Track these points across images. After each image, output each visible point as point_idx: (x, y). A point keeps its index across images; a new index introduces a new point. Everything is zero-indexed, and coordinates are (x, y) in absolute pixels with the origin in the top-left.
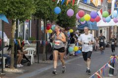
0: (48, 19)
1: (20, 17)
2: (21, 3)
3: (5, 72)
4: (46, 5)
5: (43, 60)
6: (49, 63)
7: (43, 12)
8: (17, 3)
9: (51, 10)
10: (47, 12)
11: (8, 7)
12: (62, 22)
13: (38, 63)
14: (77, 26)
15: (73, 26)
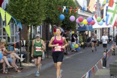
0: (55, 24)
1: (34, 23)
2: (34, 13)
3: (23, 66)
7: (51, 19)
8: (31, 13)
9: (57, 17)
10: (54, 19)
11: (24, 16)
12: (66, 26)
14: (77, 28)
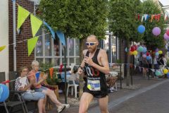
4: (128, 23)
5: (128, 85)
6: (133, 88)
7: (123, 31)
10: (129, 31)
12: (150, 43)
13: (121, 88)
14: (167, 48)
15: (162, 47)
